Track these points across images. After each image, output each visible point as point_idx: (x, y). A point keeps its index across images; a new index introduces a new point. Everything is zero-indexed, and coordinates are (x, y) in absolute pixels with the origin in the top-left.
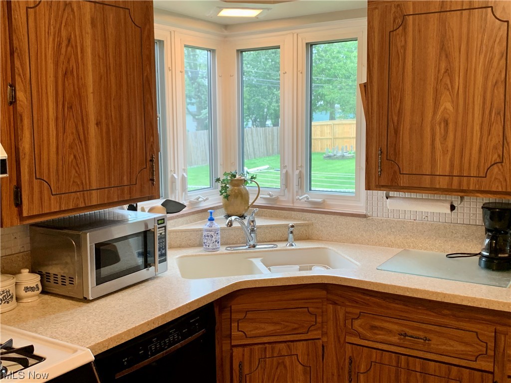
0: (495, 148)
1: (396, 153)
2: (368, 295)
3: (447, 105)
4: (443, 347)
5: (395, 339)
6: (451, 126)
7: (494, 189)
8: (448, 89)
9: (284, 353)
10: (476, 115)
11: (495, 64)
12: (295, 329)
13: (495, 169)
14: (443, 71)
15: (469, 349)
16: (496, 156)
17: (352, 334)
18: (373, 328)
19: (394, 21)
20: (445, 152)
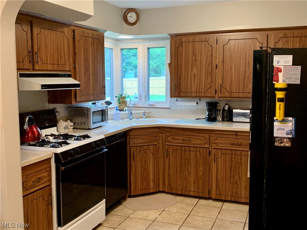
0: (209, 83)
1: (180, 85)
2: (172, 129)
3: (195, 70)
4: (195, 142)
5: (181, 142)
6: (196, 77)
7: (209, 96)
8: (195, 66)
9: (146, 149)
10: (204, 74)
11: (209, 58)
12: (150, 141)
13: (209, 90)
14: (194, 60)
15: (202, 142)
16: (209, 86)
17: (167, 142)
18: (174, 139)
19: (179, 44)
20: (194, 85)
